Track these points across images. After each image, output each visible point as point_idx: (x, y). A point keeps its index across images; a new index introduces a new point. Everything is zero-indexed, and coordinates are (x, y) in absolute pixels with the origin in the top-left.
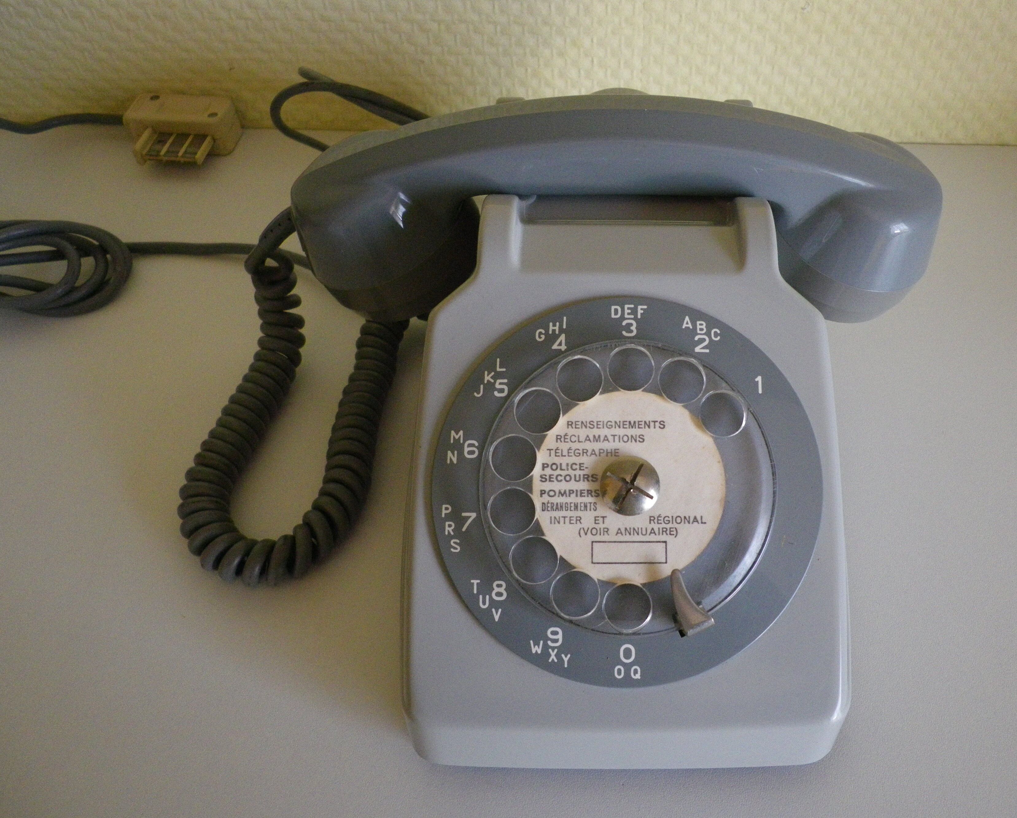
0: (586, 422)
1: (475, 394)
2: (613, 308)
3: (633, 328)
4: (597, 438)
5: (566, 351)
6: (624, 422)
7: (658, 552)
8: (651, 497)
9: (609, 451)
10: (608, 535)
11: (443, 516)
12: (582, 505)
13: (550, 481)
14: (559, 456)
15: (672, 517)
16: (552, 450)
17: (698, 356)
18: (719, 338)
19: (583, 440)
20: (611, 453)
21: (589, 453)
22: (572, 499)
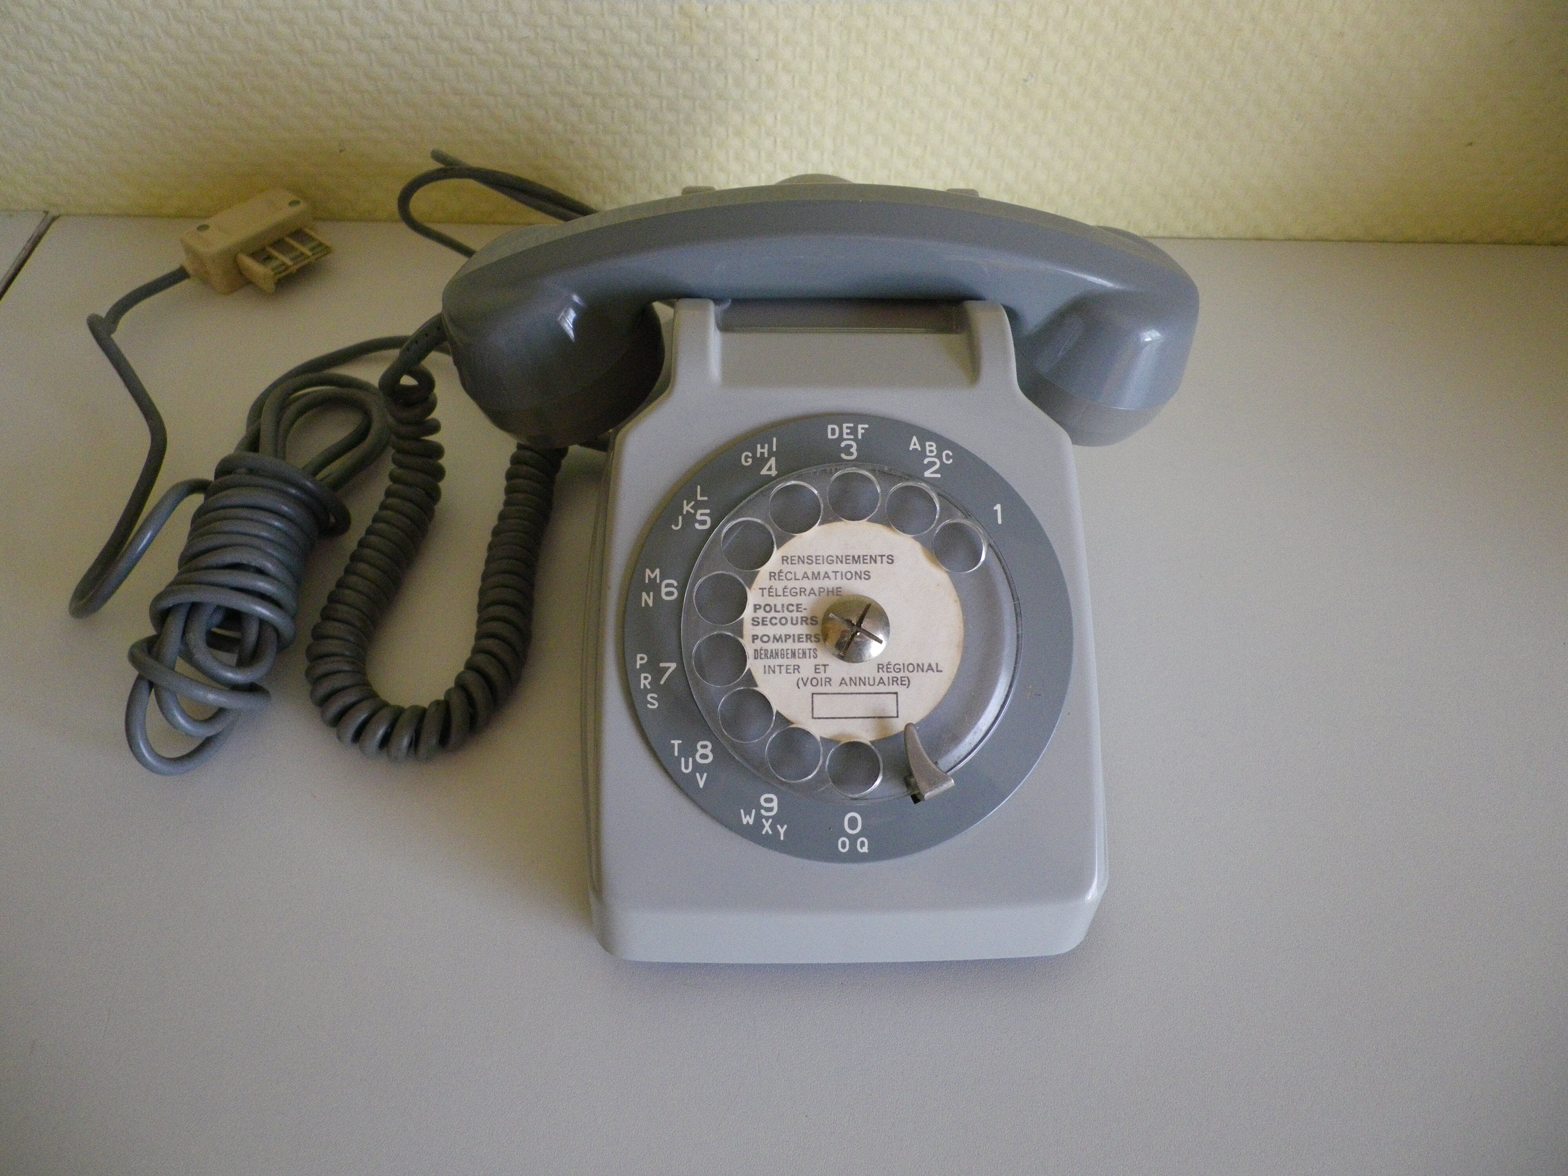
0: (804, 557)
1: (673, 527)
2: (830, 427)
3: (854, 450)
4: (816, 575)
5: (777, 476)
6: (846, 556)
7: (888, 704)
8: (880, 642)
9: (830, 590)
10: (831, 685)
11: (638, 667)
12: (801, 651)
13: (763, 624)
14: (773, 596)
15: (904, 664)
16: (765, 589)
17: (927, 481)
18: (951, 461)
19: (801, 578)
20: (833, 592)
21: (807, 592)
22: (789, 645)
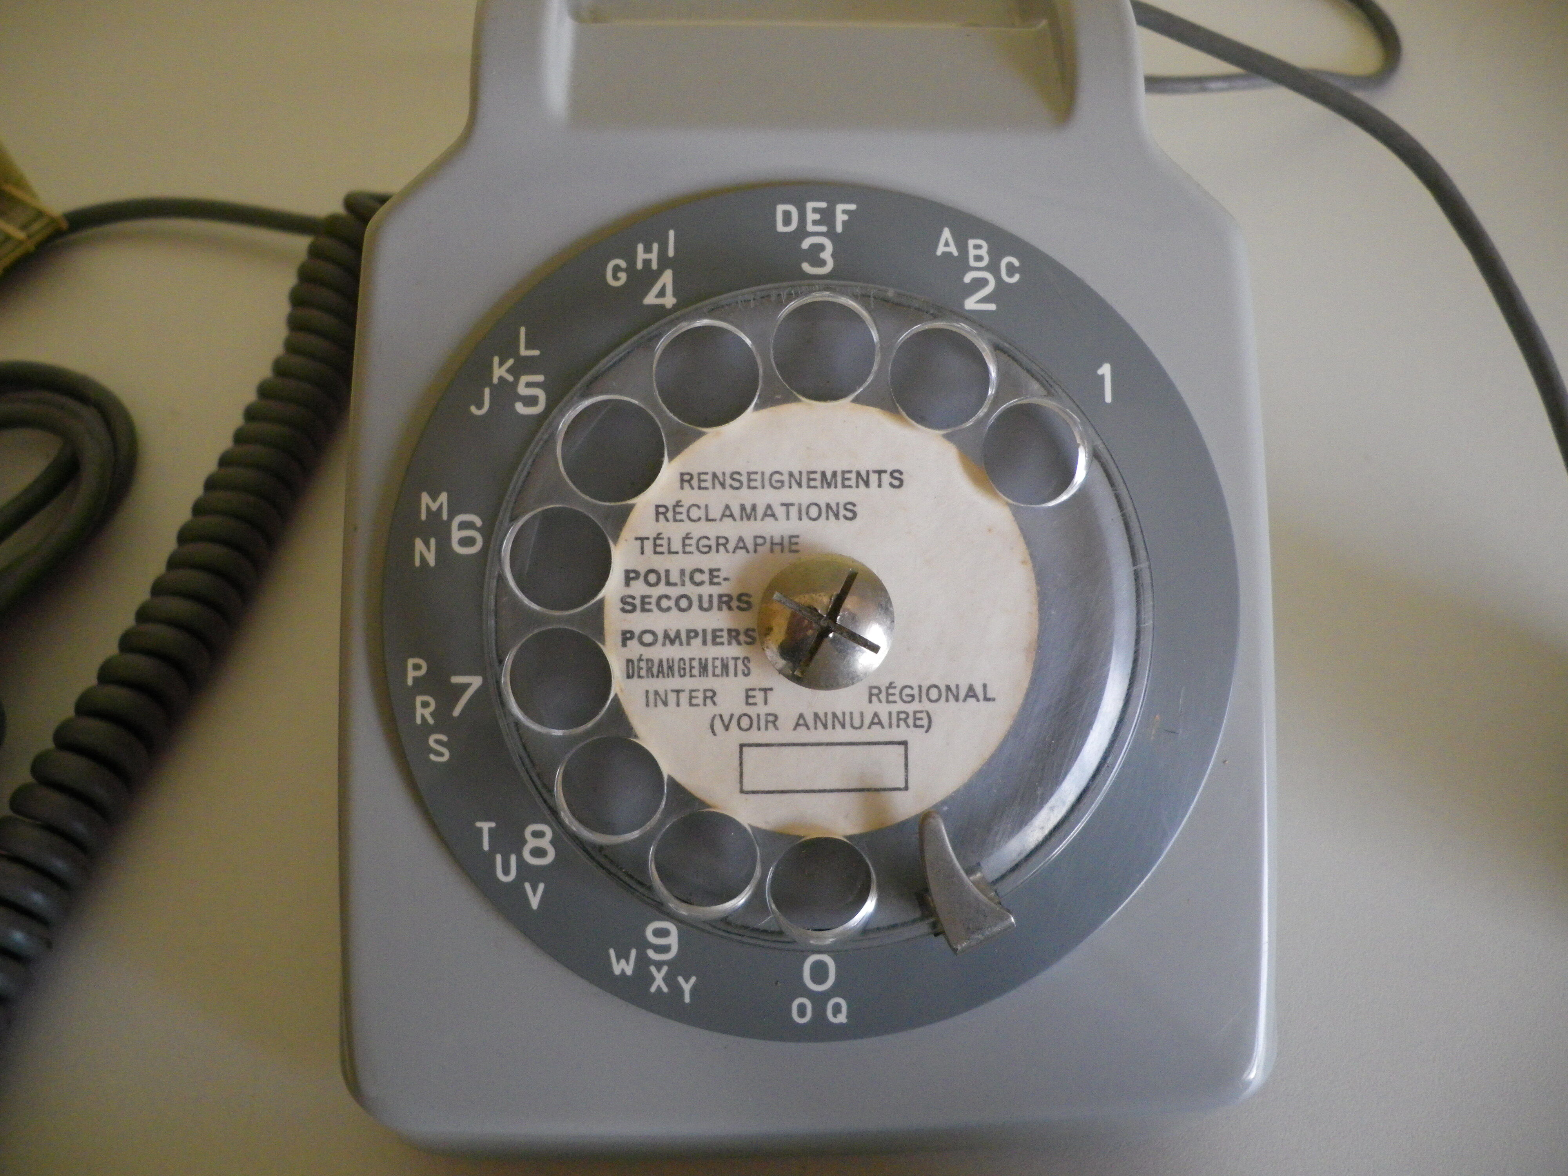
0: (724, 474)
1: (473, 409)
2: (781, 208)
3: (827, 255)
4: (748, 509)
5: (675, 308)
6: (809, 473)
7: (888, 765)
8: (875, 648)
9: (777, 540)
10: (777, 729)
11: (410, 682)
12: (718, 663)
13: (643, 610)
14: (662, 553)
15: (920, 687)
16: (648, 538)
17: (975, 319)
18: (1016, 278)
19: (718, 516)
20: (781, 544)
21: (731, 546)
22: (695, 650)
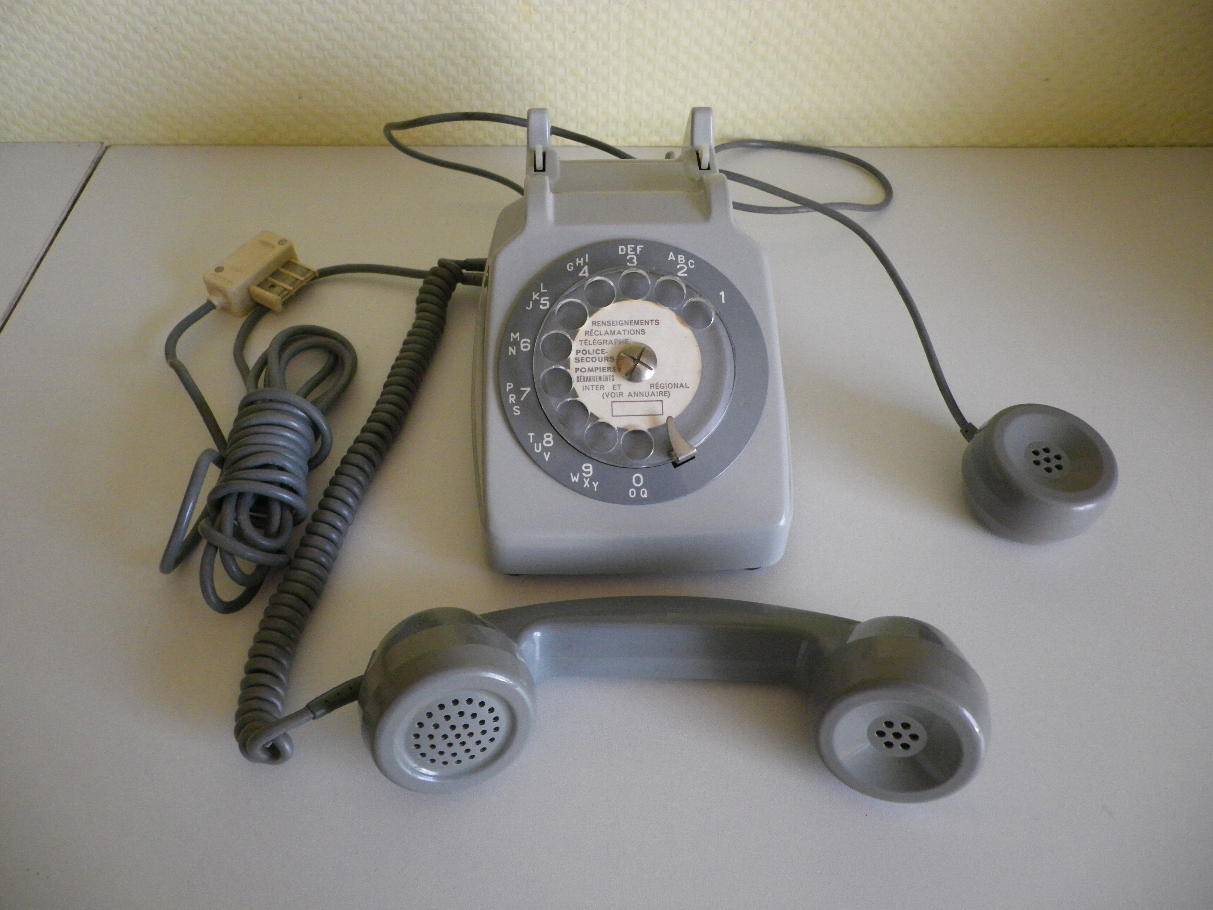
0: (605, 321)
1: (527, 308)
2: (620, 247)
3: (635, 260)
4: (613, 332)
5: (589, 276)
6: (631, 321)
7: (657, 407)
8: (652, 369)
9: (621, 340)
10: (623, 397)
11: (508, 390)
12: (604, 377)
13: (582, 362)
14: (587, 345)
15: (666, 384)
16: (583, 340)
17: (680, 277)
18: (694, 266)
19: (604, 334)
21: (608, 342)
22: (598, 373)
